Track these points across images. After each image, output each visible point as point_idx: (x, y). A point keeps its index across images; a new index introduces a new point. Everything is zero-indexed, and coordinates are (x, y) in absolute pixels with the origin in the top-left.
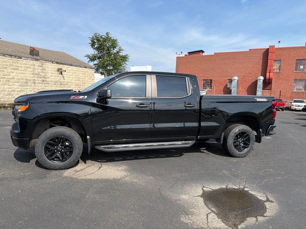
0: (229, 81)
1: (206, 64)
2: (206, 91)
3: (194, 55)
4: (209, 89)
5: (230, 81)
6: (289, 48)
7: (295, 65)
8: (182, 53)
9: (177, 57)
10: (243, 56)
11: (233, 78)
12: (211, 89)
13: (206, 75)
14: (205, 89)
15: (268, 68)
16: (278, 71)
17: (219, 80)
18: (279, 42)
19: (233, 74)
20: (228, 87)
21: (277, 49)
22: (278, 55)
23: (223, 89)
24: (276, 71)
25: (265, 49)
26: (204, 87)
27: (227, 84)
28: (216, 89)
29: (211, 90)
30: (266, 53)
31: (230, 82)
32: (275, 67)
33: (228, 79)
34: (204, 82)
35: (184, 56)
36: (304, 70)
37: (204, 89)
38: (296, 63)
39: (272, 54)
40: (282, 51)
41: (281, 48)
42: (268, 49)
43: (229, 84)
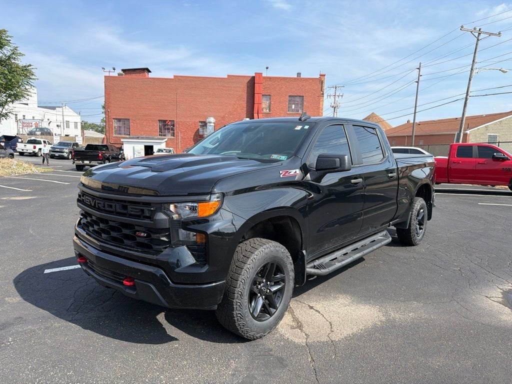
0: (201, 124)
1: (161, 94)
2: (166, 140)
3: (134, 76)
4: (169, 136)
5: (203, 124)
6: (280, 78)
7: (287, 103)
8: (114, 69)
9: (105, 77)
10: (219, 85)
11: (208, 121)
12: (174, 136)
13: (163, 113)
14: (163, 137)
15: (256, 106)
16: (268, 111)
17: (185, 122)
18: (267, 68)
19: (206, 113)
20: (201, 133)
21: (265, 78)
22: (266, 88)
23: (192, 137)
24: (265, 111)
25: (249, 77)
26: (162, 133)
27: (198, 129)
28: (182, 138)
29: (173, 138)
30: (252, 83)
31: (203, 126)
32: (263, 106)
33: (200, 122)
34: (161, 124)
35: (117, 75)
36: (298, 111)
37: (161, 137)
38: (289, 101)
39: (259, 86)
40: (271, 82)
41: (270, 78)
42: (254, 78)
43: (201, 130)
